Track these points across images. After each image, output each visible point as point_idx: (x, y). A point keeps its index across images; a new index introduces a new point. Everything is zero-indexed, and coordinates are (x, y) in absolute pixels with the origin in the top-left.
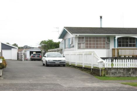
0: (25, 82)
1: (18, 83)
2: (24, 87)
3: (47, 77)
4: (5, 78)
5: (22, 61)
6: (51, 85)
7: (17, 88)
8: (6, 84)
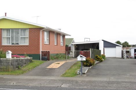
0: (105, 79)
1: (98, 80)
2: (100, 84)
3: (131, 75)
4: (88, 76)
5: (124, 59)
6: (128, 83)
7: (92, 85)
8: (84, 81)
